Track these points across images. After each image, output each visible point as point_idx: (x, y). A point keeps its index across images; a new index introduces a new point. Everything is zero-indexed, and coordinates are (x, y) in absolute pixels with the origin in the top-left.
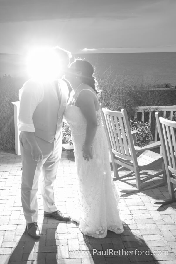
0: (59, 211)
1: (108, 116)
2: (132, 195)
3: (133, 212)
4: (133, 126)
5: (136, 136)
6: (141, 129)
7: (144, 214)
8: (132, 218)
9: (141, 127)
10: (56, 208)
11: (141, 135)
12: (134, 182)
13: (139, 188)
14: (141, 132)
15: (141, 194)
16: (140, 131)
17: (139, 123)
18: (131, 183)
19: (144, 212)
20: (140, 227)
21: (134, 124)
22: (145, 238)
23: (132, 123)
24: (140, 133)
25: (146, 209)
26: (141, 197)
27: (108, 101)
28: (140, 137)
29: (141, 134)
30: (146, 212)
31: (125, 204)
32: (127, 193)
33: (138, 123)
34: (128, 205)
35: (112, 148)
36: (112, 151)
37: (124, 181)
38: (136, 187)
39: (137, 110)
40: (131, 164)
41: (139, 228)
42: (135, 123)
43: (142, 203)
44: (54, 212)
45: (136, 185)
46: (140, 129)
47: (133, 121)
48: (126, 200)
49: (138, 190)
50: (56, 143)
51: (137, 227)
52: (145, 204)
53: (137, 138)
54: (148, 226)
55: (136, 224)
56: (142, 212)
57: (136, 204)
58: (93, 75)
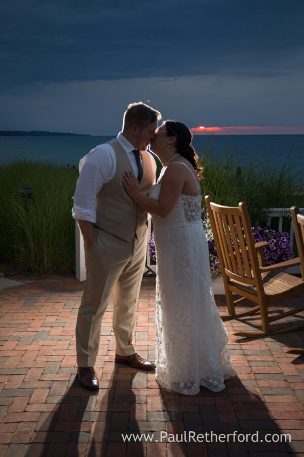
0: (138, 356)
1: (218, 214)
2: (255, 341)
3: (252, 364)
4: (262, 237)
5: (267, 252)
6: (275, 241)
7: (270, 367)
8: (250, 371)
9: (275, 238)
10: (133, 349)
11: (274, 251)
12: (259, 322)
13: (266, 331)
14: (274, 246)
15: (268, 339)
16: (273, 244)
17: (273, 232)
18: (254, 324)
19: (272, 364)
20: (262, 383)
21: (264, 233)
22: (267, 399)
23: (261, 232)
24: (273, 248)
25: (274, 360)
26: (269, 344)
27: (224, 197)
28: (274, 254)
29: (275, 248)
30: (274, 364)
31: (241, 352)
32: (248, 338)
33: (270, 231)
34: (245, 354)
35: (225, 267)
36: (224, 271)
37: (244, 321)
38: (261, 330)
39: (270, 212)
40: (254, 292)
41: (260, 386)
42: (265, 231)
43: (269, 351)
44: (130, 356)
45: (261, 326)
46: (273, 241)
47: (262, 229)
48: (244, 347)
49: (264, 333)
50: (137, 243)
51: (257, 384)
52: (273, 353)
53: (269, 255)
54: (275, 384)
55: (256, 380)
56: (267, 364)
57: (259, 353)
58: (191, 144)
